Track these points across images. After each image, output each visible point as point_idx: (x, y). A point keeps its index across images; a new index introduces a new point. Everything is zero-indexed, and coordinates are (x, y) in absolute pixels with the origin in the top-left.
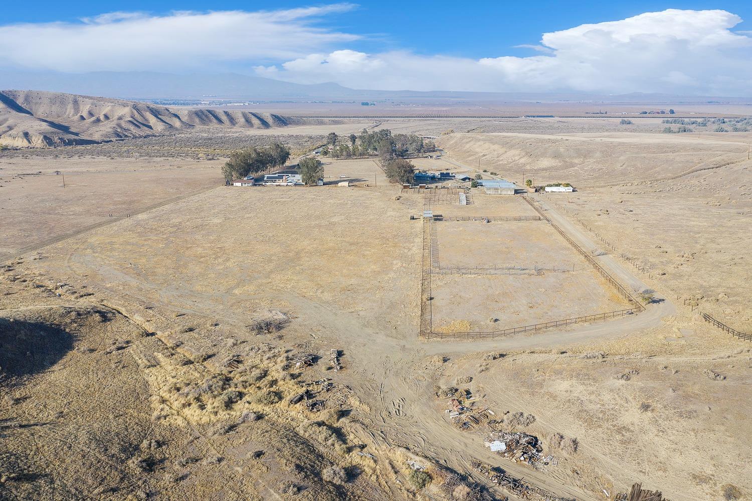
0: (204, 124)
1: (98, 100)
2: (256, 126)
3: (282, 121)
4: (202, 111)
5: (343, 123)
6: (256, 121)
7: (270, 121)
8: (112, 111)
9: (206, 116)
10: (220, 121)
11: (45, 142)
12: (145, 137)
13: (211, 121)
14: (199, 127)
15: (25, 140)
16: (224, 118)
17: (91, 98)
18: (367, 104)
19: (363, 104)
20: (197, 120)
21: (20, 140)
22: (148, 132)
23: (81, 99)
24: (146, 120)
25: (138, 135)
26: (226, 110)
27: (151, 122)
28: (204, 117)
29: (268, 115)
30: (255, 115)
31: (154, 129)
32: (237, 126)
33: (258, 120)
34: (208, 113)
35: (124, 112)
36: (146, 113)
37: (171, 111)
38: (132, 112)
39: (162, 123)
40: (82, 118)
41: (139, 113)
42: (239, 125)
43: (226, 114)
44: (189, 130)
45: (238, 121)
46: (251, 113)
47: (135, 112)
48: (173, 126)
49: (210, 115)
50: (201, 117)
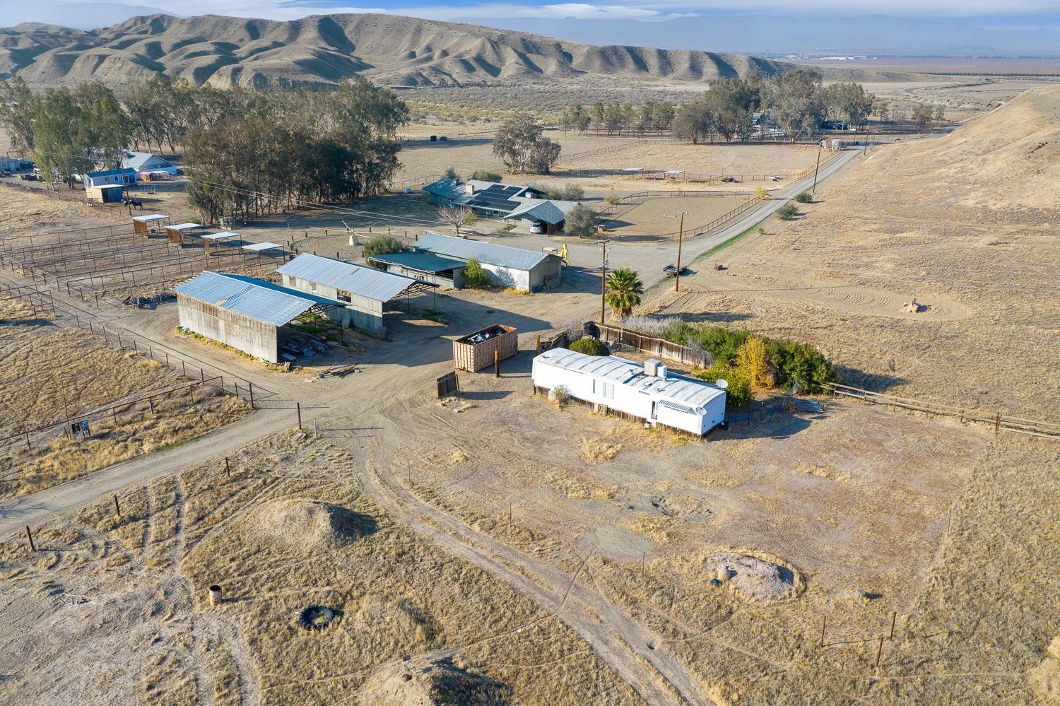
0: (606, 71)
1: (447, 28)
2: (705, 78)
4: (615, 49)
6: (710, 69)
8: (458, 44)
9: (621, 58)
10: (641, 64)
11: (252, 84)
12: (461, 87)
13: (623, 66)
14: (595, 74)
15: (229, 79)
16: (653, 62)
17: (436, 23)
20: (597, 63)
21: (225, 78)
22: (480, 75)
23: (428, 26)
24: (502, 60)
25: (450, 82)
26: (662, 48)
27: (507, 63)
28: (614, 60)
29: (744, 59)
30: (716, 58)
31: (501, 76)
32: (670, 76)
33: (715, 66)
34: (625, 51)
35: (472, 47)
36: (509, 49)
37: (565, 48)
38: (483, 46)
39: (517, 66)
40: (413, 55)
41: (494, 49)
42: (675, 74)
43: (662, 54)
44: (562, 80)
45: (675, 67)
46: (707, 53)
47: (489, 46)
48: (540, 71)
49: (629, 56)
50: (609, 57)
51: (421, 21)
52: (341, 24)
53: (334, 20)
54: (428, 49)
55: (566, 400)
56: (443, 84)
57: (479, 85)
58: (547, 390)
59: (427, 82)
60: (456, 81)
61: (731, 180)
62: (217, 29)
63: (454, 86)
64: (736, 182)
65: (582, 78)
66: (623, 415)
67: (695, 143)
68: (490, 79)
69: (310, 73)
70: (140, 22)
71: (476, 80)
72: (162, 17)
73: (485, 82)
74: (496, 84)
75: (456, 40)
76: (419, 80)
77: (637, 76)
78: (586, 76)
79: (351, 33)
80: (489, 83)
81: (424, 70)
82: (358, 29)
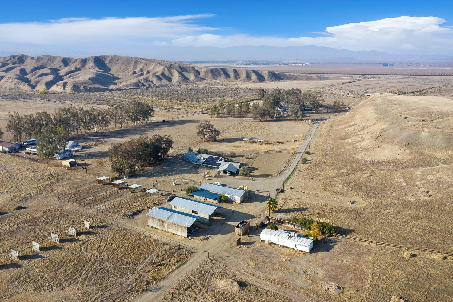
0: (214, 78)
1: (148, 61)
2: (252, 80)
3: (276, 76)
4: (216, 69)
5: (328, 80)
6: (254, 77)
7: (266, 76)
8: (154, 68)
9: (219, 73)
10: (227, 75)
11: (72, 89)
12: (158, 87)
13: (220, 76)
14: (209, 80)
15: (62, 87)
16: (232, 74)
17: (144, 59)
18: (387, 65)
19: (384, 65)
20: (210, 75)
21: (60, 87)
22: (164, 82)
23: (140, 61)
24: (172, 75)
25: (153, 85)
26: (235, 69)
27: (174, 76)
28: (217, 74)
29: (266, 72)
30: (255, 72)
31: (172, 81)
32: (239, 80)
33: (256, 76)
34: (221, 70)
35: (159, 69)
36: (175, 70)
37: (197, 69)
38: (164, 70)
39: (178, 77)
40: (135, 73)
41: (169, 70)
42: (240, 79)
43: (235, 71)
44: (197, 83)
45: (241, 76)
46: (252, 70)
47: (166, 69)
48: (188, 79)
49: (222, 72)
50: (215, 73)
51: (138, 59)
52: (103, 60)
53: (100, 58)
54: (141, 70)
55: (271, 243)
56: (150, 86)
57: (164, 86)
58: (265, 241)
59: (143, 85)
60: (155, 85)
61: (280, 143)
62: (49, 62)
63: (154, 87)
64: (282, 143)
65: (205, 82)
66: (288, 248)
67: (261, 121)
68: (168, 83)
69: (96, 84)
70: (12, 58)
71: (163, 84)
72: (23, 56)
73: (166, 84)
74: (171, 85)
75: (153, 67)
76: (140, 84)
77: (226, 80)
78: (206, 81)
79: (108, 63)
80: (168, 85)
81: (142, 80)
82: (111, 61)
